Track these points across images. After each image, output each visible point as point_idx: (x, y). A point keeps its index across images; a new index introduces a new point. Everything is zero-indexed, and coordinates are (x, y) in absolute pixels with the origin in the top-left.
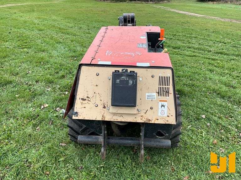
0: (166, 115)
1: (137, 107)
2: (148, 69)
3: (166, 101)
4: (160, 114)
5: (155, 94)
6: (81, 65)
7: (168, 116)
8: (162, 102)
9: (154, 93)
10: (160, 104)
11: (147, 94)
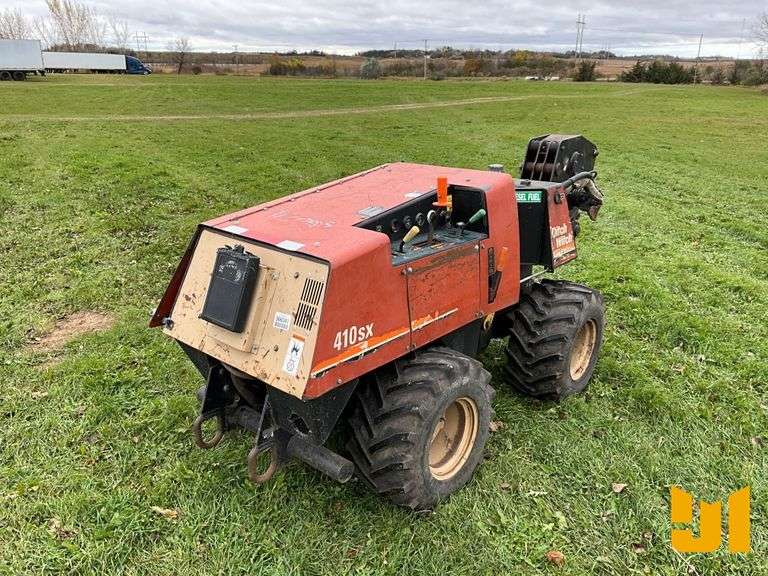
0: (294, 373)
1: (245, 336)
2: (294, 258)
3: (303, 340)
4: (284, 368)
5: (290, 318)
6: (201, 228)
7: (297, 377)
8: (297, 341)
9: (289, 313)
10: (293, 342)
11: (278, 314)
